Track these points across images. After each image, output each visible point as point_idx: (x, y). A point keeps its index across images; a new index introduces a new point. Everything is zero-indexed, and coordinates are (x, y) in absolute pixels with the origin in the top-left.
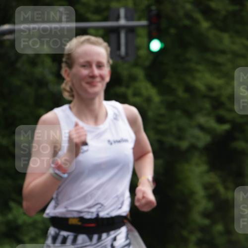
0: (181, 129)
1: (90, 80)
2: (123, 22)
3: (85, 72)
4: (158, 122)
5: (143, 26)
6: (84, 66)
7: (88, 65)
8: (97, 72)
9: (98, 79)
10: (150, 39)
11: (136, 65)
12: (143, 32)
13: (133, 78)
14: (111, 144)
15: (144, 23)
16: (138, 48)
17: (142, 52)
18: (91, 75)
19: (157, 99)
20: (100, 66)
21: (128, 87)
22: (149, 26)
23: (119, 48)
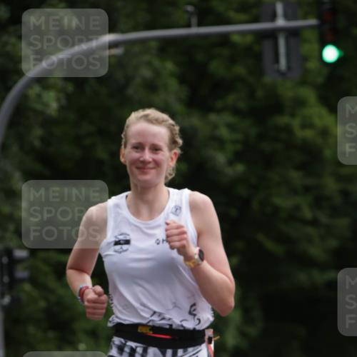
2: (280, 22)
10: (323, 45)
11: (303, 82)
12: (312, 36)
13: (300, 103)
16: (305, 59)
17: (312, 65)
20: (155, 149)
21: (293, 115)
23: (277, 60)
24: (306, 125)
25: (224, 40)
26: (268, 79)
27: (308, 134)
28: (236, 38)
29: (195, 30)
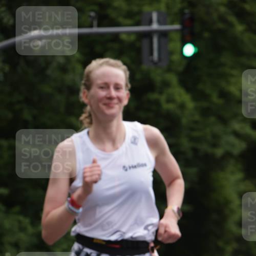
0: (215, 137)
1: (107, 101)
2: (155, 26)
3: (103, 93)
4: (192, 129)
5: (176, 31)
6: (102, 88)
7: (106, 86)
8: (114, 93)
9: (116, 101)
10: (184, 43)
11: (169, 70)
12: (176, 37)
13: (166, 84)
14: (126, 170)
15: (177, 27)
16: (171, 53)
17: (175, 57)
18: (108, 96)
19: (190, 105)
20: (117, 87)
21: (161, 93)
22: (182, 31)
23: (151, 53)
24: (170, 100)
25: (116, 37)
26: (145, 67)
27: (171, 107)
28: (124, 37)
29: (95, 30)
